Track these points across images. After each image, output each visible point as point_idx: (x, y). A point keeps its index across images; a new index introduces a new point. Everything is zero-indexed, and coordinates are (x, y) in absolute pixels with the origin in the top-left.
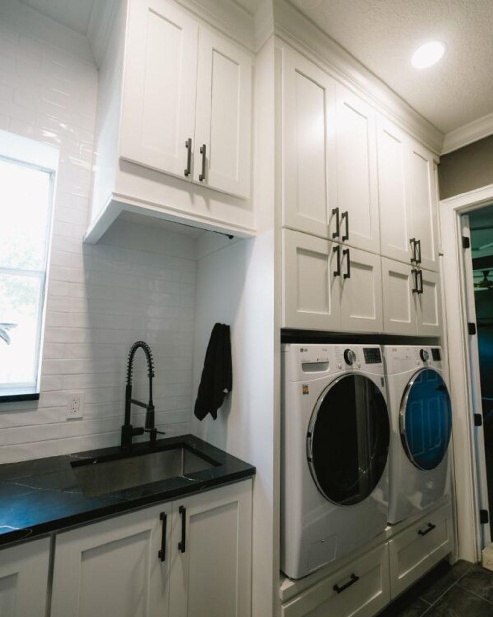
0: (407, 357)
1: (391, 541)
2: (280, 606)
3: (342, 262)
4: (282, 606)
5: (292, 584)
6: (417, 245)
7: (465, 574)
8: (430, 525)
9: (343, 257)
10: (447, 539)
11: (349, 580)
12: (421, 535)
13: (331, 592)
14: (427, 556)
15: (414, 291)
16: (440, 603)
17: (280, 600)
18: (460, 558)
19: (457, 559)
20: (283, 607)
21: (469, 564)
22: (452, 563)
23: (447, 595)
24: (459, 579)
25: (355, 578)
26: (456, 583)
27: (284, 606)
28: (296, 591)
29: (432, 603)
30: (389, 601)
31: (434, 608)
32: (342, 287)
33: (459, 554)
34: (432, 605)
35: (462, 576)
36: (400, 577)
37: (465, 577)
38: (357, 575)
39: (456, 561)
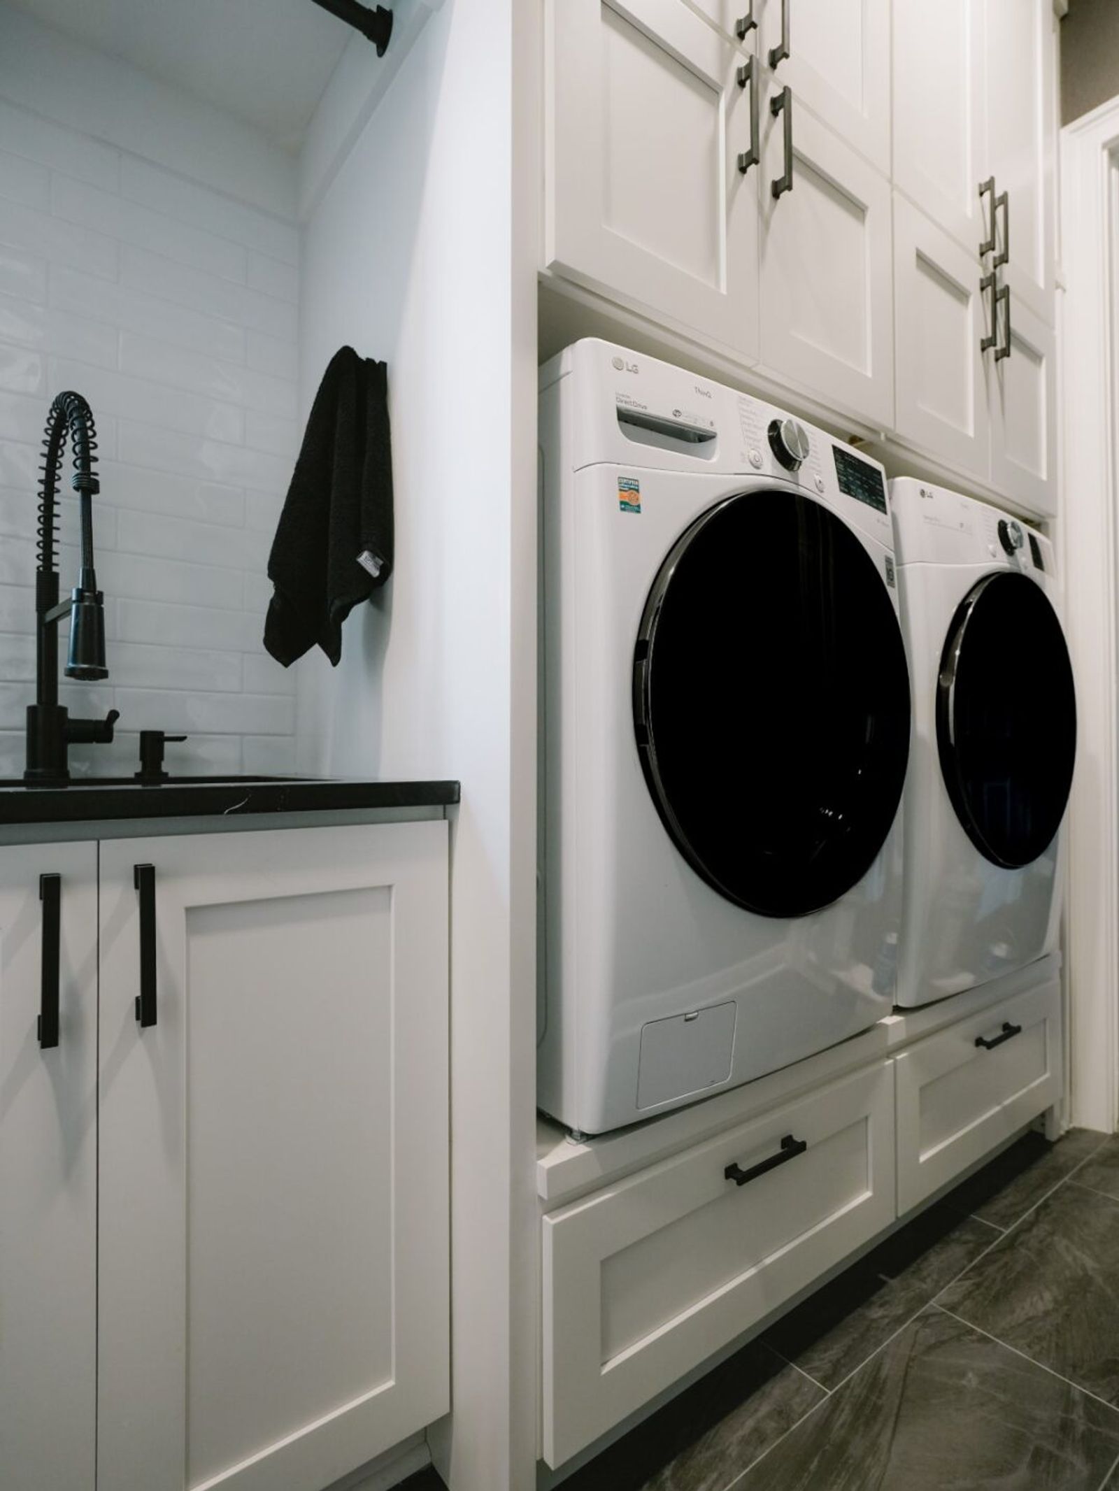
0: (962, 525)
1: (901, 1056)
2: (541, 1220)
3: (767, 137)
4: (545, 1217)
5: (583, 1149)
6: (1000, 210)
7: (1090, 1157)
8: (1006, 1027)
9: (770, 125)
10: (1045, 1072)
11: (777, 1150)
12: (983, 1048)
13: (718, 1183)
14: (997, 1109)
15: (986, 345)
16: (1028, 1227)
17: (541, 1198)
18: (1071, 1126)
19: (1065, 1126)
20: (549, 1221)
21: (1099, 1137)
22: (1052, 1136)
23: (1045, 1206)
24: (1075, 1170)
25: (792, 1148)
26: (1066, 1179)
27: (552, 1218)
28: (595, 1172)
29: (1006, 1225)
30: (893, 1220)
31: (1013, 1239)
32: (765, 223)
33: (1071, 1116)
34: (1007, 1232)
35: (1082, 1163)
36: (923, 1158)
37: (1090, 1164)
38: (798, 1139)
39: (1062, 1132)
